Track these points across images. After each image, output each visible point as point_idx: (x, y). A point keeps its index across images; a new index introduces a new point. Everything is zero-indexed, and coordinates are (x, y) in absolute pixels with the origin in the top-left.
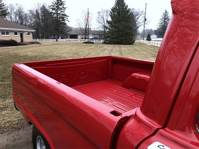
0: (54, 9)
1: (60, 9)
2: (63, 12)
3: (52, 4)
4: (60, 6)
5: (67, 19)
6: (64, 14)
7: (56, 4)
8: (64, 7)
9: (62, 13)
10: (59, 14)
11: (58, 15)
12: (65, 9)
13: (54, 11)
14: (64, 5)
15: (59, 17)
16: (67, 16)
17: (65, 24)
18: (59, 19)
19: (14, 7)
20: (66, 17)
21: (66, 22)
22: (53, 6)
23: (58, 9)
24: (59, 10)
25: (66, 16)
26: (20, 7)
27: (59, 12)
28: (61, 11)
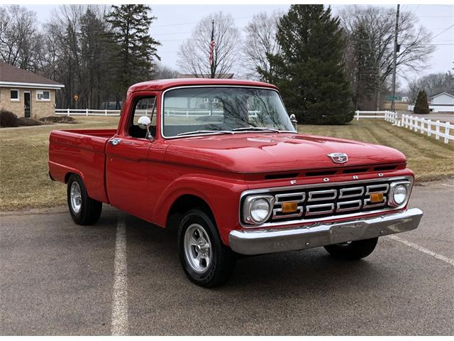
0: (117, 24)
1: (136, 23)
2: (143, 31)
3: (113, 10)
4: (134, 16)
5: (155, 52)
6: (146, 38)
7: (125, 10)
8: (145, 18)
9: (139, 34)
10: (132, 36)
11: (130, 39)
12: (149, 23)
13: (118, 30)
14: (148, 11)
15: (130, 45)
16: (155, 43)
17: (149, 65)
18: (130, 51)
19: (8, 18)
20: (153, 46)
22: (116, 16)
23: (130, 22)
24: (132, 26)
25: (151, 41)
26: (23, 19)
27: (131, 32)
28: (138, 29)
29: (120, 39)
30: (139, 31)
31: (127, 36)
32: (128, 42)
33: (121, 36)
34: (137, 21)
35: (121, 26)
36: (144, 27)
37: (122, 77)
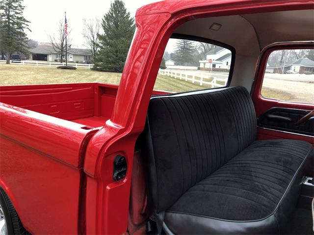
0: (2, 8)
1: (14, 8)
2: (19, 13)
4: (13, 4)
5: (27, 27)
6: (21, 18)
8: (20, 6)
9: (17, 15)
10: (12, 16)
11: (10, 18)
12: (23, 9)
15: (11, 21)
16: (27, 21)
17: (24, 35)
18: (11, 25)
20: (26, 23)
21: (26, 31)
23: (10, 7)
24: (12, 10)
25: (25, 20)
27: (11, 13)
28: (16, 12)
29: (3, 17)
30: (17, 13)
31: (9, 16)
32: (9, 19)
33: (4, 15)
34: (15, 7)
35: (5, 9)
36: (20, 12)
37: (6, 40)
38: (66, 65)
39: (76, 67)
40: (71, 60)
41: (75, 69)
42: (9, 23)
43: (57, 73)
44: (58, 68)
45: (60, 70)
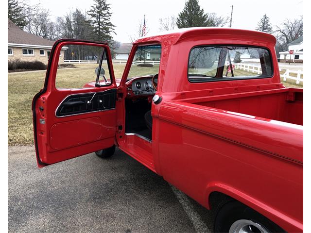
0: (94, 16)
1: (104, 15)
2: (107, 20)
3: (92, 8)
4: (103, 12)
5: (113, 31)
6: (109, 23)
7: (98, 8)
8: (108, 13)
9: (105, 21)
10: (102, 22)
11: (101, 24)
12: (110, 15)
13: (94, 19)
14: (109, 9)
15: (101, 27)
16: (114, 26)
17: (110, 38)
18: (101, 30)
20: (112, 27)
21: (112, 34)
22: (93, 11)
23: (100, 15)
24: (102, 17)
25: (111, 25)
26: (42, 13)
27: (101, 20)
29: (95, 24)
30: (105, 19)
31: (99, 23)
33: (96, 22)
35: (96, 17)
36: (108, 18)
38: (145, 62)
39: (153, 64)
40: (148, 58)
41: (151, 66)
42: (100, 28)
43: (138, 70)
44: (138, 66)
45: (140, 68)
